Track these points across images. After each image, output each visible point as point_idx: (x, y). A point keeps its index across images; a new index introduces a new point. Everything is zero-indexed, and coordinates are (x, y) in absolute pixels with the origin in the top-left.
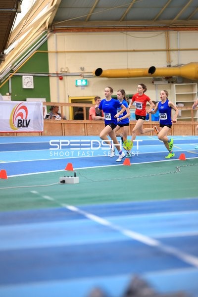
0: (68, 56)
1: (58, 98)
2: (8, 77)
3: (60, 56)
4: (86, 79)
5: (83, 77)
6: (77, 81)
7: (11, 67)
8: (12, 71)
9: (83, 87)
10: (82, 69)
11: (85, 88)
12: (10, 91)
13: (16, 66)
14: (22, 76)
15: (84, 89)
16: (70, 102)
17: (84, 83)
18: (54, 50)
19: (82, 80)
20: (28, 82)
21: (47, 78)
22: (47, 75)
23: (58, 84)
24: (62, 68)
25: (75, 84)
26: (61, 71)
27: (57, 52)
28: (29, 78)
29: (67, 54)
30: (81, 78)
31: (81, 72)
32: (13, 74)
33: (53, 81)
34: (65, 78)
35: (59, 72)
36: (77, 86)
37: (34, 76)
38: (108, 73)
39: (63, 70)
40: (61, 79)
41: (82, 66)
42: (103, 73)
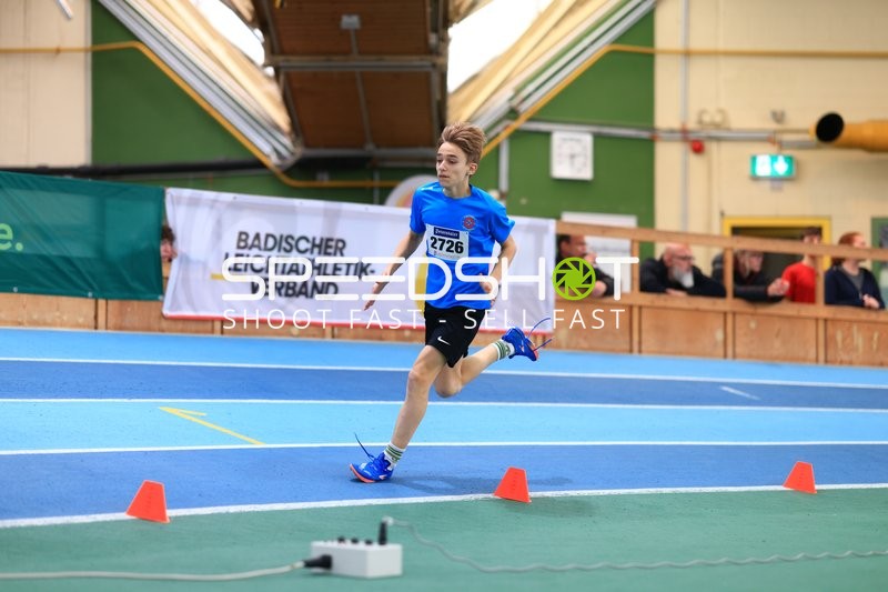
0: (729, 68)
1: (685, 216)
2: (497, 135)
3: (699, 68)
4: (789, 152)
5: (781, 145)
6: (754, 159)
7: (511, 99)
8: (513, 113)
9: (776, 184)
10: (778, 117)
11: (787, 186)
12: (504, 185)
13: (530, 95)
14: (548, 134)
15: (780, 189)
16: (727, 232)
17: (782, 167)
18: (678, 45)
19: (774, 159)
20: (572, 154)
21: (645, 148)
22: (645, 134)
23: (686, 166)
24: (702, 112)
25: (748, 172)
26: (700, 122)
27: (688, 54)
28: (578, 141)
29: (724, 63)
30: (773, 149)
31: (773, 126)
32: (516, 125)
33: (668, 157)
34: (712, 147)
35: (692, 125)
36: (755, 178)
37: (597, 137)
38: (868, 133)
39: (707, 118)
40: (698, 148)
41: (778, 107)
42: (846, 134)
